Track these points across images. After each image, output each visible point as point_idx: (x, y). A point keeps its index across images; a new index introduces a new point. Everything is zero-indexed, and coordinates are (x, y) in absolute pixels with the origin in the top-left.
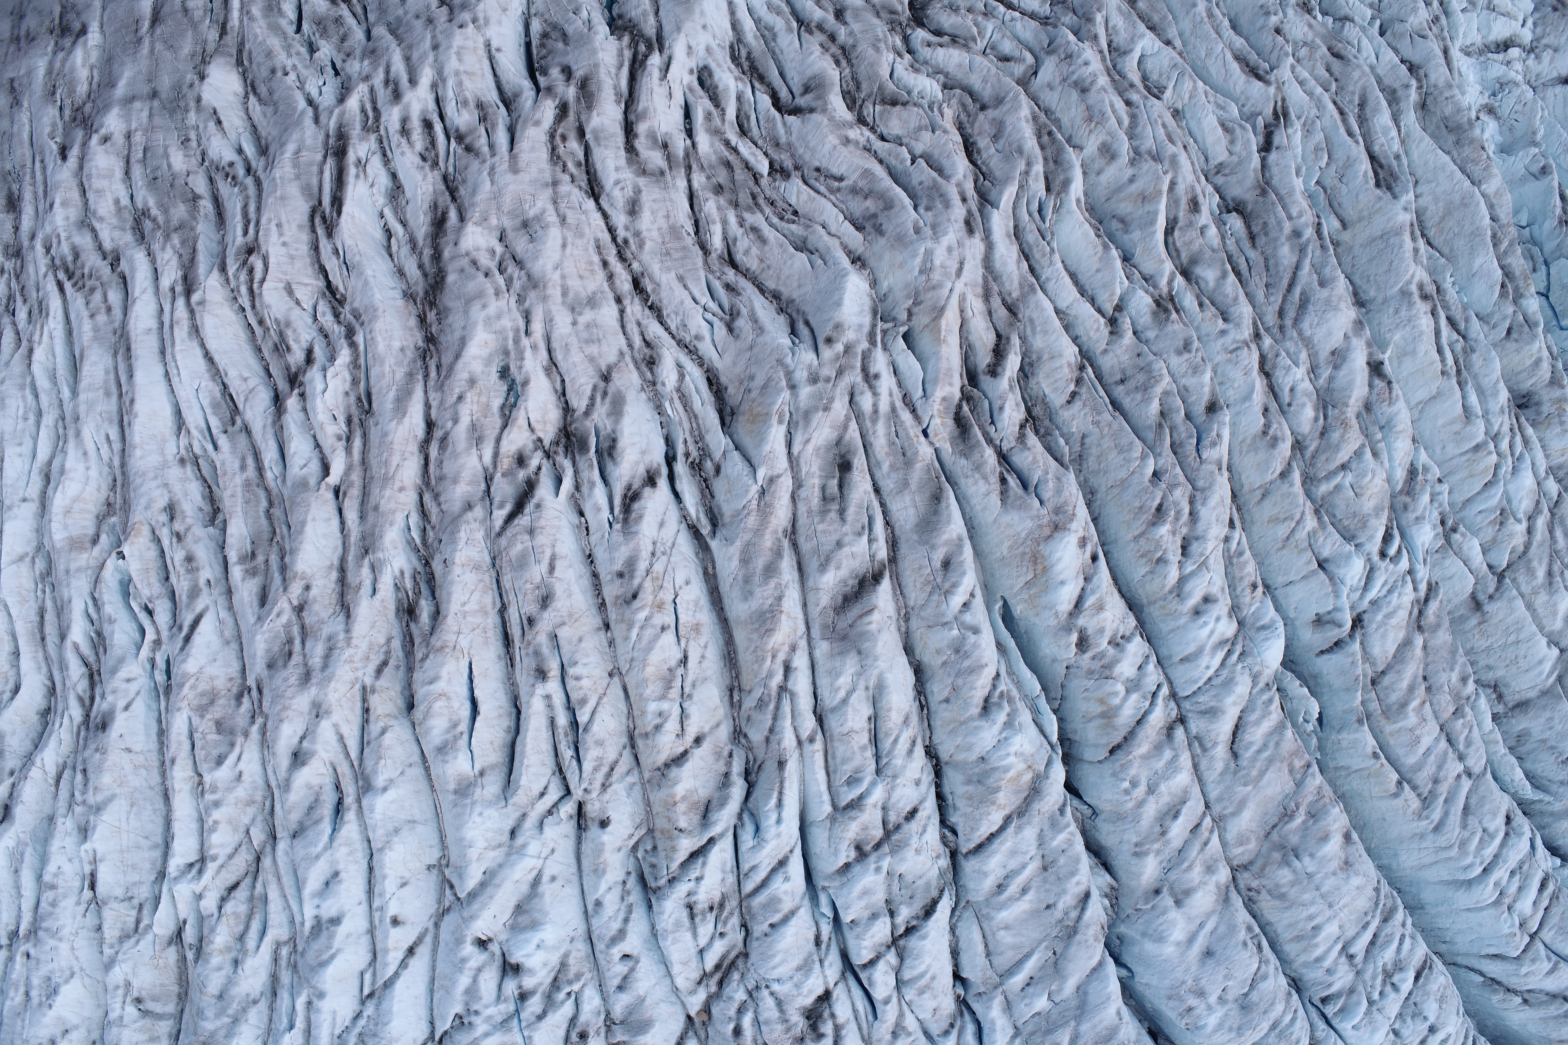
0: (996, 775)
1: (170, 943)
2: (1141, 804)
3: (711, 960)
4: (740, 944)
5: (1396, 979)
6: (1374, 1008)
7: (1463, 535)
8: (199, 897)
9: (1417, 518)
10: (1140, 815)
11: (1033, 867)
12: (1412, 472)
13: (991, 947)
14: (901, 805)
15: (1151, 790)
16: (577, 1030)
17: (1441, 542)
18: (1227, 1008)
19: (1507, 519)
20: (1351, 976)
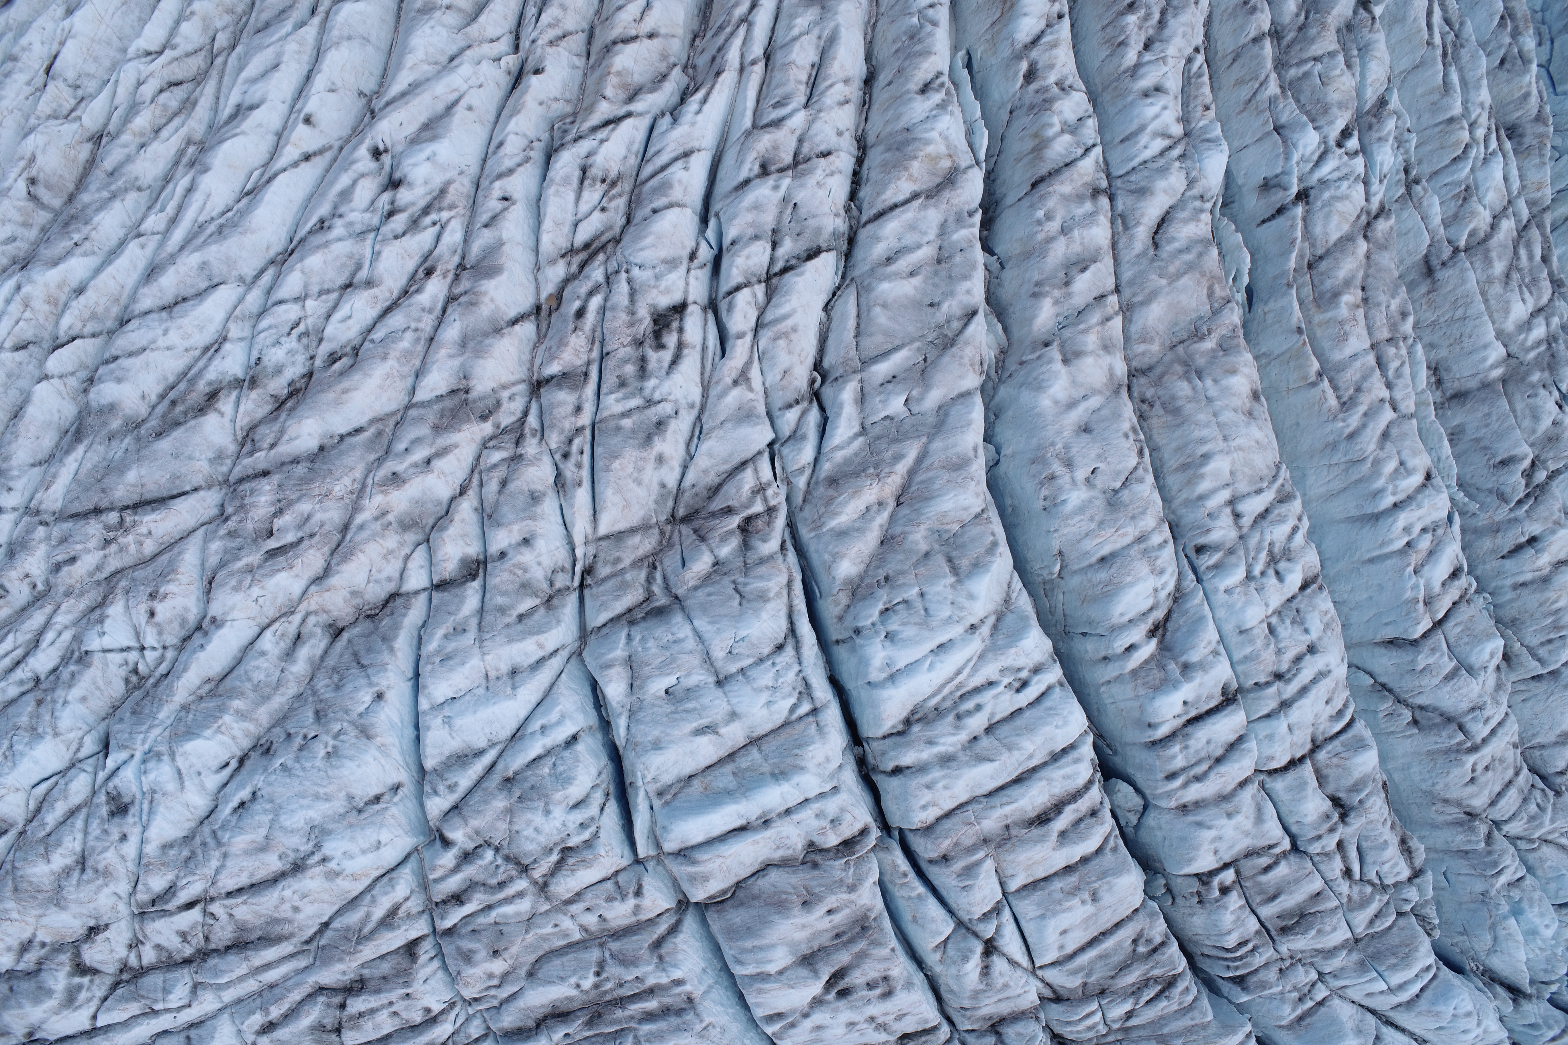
0: (917, 144)
1: (89, 140)
2: (1050, 240)
3: (583, 235)
4: (617, 230)
5: (1282, 565)
6: (1253, 585)
7: (1425, 189)
8: (140, 84)
9: (1380, 139)
10: (1047, 251)
11: (926, 253)
12: (1382, 102)
13: (862, 326)
14: (817, 139)
15: (1064, 231)
16: (426, 265)
17: (1402, 190)
18: (1092, 493)
19: (1471, 196)
20: (1233, 534)
